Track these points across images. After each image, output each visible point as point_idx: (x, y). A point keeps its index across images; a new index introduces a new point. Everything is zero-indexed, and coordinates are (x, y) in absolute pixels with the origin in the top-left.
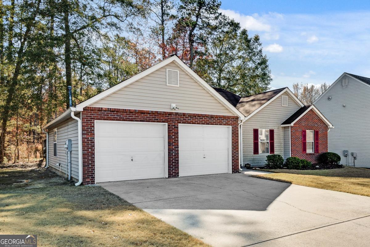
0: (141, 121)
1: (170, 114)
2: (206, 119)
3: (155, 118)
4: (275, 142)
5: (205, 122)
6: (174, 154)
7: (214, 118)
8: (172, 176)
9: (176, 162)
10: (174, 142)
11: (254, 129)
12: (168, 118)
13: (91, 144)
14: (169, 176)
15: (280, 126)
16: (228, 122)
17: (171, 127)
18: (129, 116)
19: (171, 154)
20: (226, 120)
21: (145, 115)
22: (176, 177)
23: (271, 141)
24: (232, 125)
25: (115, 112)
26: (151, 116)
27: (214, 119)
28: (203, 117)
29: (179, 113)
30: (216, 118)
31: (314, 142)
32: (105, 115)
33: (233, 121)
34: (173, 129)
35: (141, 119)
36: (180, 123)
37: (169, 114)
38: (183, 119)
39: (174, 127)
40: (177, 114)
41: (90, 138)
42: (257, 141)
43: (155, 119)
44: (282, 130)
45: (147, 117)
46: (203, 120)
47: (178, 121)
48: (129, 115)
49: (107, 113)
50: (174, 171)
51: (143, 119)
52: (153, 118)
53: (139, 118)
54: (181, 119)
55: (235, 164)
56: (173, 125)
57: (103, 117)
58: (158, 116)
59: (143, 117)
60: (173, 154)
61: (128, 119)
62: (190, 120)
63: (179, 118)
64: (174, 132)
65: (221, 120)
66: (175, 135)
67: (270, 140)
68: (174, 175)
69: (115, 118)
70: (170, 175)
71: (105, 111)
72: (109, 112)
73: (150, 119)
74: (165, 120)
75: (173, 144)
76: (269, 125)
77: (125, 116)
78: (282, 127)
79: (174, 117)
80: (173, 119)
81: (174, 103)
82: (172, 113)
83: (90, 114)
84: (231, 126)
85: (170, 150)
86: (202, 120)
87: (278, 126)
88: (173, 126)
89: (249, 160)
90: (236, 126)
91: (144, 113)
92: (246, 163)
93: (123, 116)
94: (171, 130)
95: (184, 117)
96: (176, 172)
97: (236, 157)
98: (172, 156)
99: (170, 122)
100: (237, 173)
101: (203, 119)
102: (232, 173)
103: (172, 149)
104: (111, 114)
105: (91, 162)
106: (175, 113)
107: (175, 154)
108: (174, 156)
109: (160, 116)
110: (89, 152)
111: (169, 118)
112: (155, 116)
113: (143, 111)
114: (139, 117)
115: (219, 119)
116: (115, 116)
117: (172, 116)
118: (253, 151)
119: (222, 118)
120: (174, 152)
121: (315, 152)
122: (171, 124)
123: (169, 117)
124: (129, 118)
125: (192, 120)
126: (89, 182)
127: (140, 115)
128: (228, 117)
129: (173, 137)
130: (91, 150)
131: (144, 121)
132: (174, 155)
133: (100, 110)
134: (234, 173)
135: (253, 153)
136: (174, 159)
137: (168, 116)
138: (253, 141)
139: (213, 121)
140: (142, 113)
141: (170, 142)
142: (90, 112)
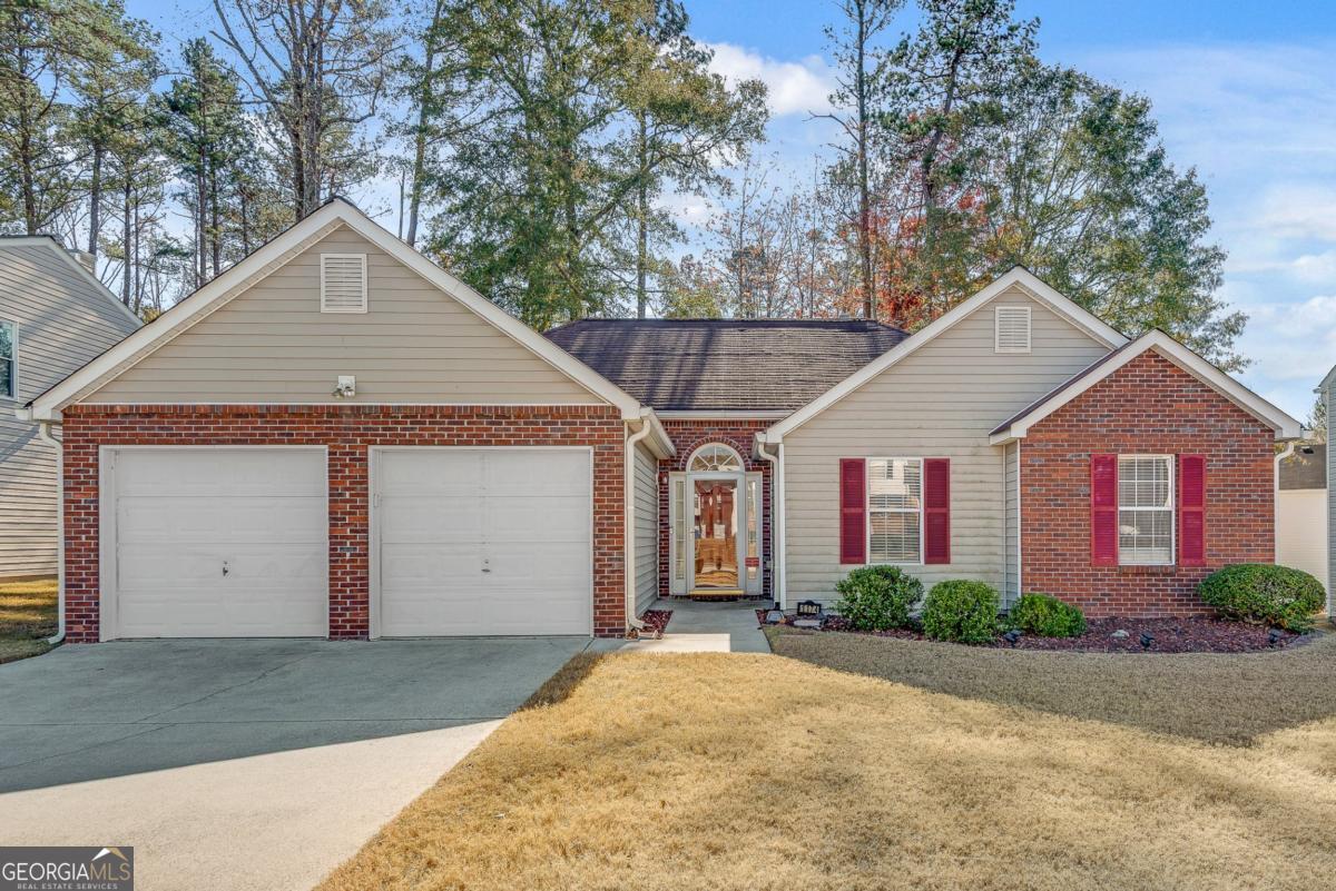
0: (235, 442)
1: (335, 413)
2: (474, 423)
3: (284, 428)
4: (953, 514)
5: (474, 436)
6: (348, 554)
7: (509, 417)
8: (342, 633)
9: (355, 585)
10: (350, 513)
11: (841, 460)
12: (327, 428)
13: (86, 520)
14: (331, 633)
15: (983, 442)
16: (577, 430)
17: (339, 459)
18: (197, 429)
19: (340, 555)
20: (563, 424)
21: (249, 423)
22: (356, 639)
23: (929, 510)
24: (591, 443)
25: (155, 419)
26: (268, 422)
27: (508, 423)
28: (465, 417)
29: (364, 407)
30: (518, 417)
31: (1177, 511)
32: (126, 428)
33: (598, 428)
34: (346, 466)
35: (234, 434)
36: (374, 443)
37: (330, 415)
38: (384, 429)
39: (350, 460)
40: (356, 411)
41: (83, 500)
42: (858, 510)
43: (283, 434)
44: (997, 460)
45: (255, 429)
46: (466, 429)
47: (367, 435)
48: (197, 423)
49: (130, 423)
50: (348, 617)
51: (242, 434)
52: (276, 429)
53: (229, 434)
54: (377, 429)
55: (606, 601)
56: (347, 450)
57: (118, 435)
58: (293, 422)
59: (241, 428)
60: (345, 555)
61: (194, 439)
62: (412, 429)
63: (371, 426)
64: (349, 477)
65: (544, 423)
66: (353, 489)
67: (929, 504)
68: (348, 629)
69: (155, 435)
70: (336, 632)
71: (125, 415)
72: (138, 419)
73: (266, 435)
74: (316, 435)
75: (344, 519)
76: (923, 442)
77: (185, 429)
78: (993, 446)
79: (349, 423)
80: (345, 429)
81: (346, 372)
82: (341, 408)
83: (84, 429)
84: (591, 449)
85: (335, 541)
86: (461, 429)
87: (971, 442)
88: (347, 454)
89: (817, 585)
90: (612, 448)
91: (246, 416)
92: (803, 599)
93: (178, 428)
94: (337, 471)
95: (387, 423)
96: (355, 621)
97: (613, 572)
98: (343, 561)
99: (335, 440)
100: (613, 636)
101: (462, 423)
102: (595, 636)
103: (342, 537)
104: (143, 422)
105: (86, 574)
106: (352, 408)
107: (351, 555)
108: (349, 561)
109: (299, 422)
110: (82, 544)
111: (331, 428)
112: (281, 422)
113: (238, 407)
114: (227, 429)
115: (532, 423)
116: (153, 428)
117: (344, 419)
118: (837, 550)
119: (546, 416)
120: (348, 549)
121: (1177, 560)
122: (339, 447)
123: (331, 422)
124: (196, 435)
125: (421, 429)
126: (80, 634)
127: (231, 423)
128: (576, 412)
129: (348, 493)
130: (87, 538)
131: (244, 442)
132: (348, 557)
133: (110, 413)
134: (601, 636)
135: (837, 559)
136: (348, 573)
137: (326, 422)
138: (838, 507)
139: (508, 430)
140: (239, 415)
141: (337, 513)
142: (83, 423)
